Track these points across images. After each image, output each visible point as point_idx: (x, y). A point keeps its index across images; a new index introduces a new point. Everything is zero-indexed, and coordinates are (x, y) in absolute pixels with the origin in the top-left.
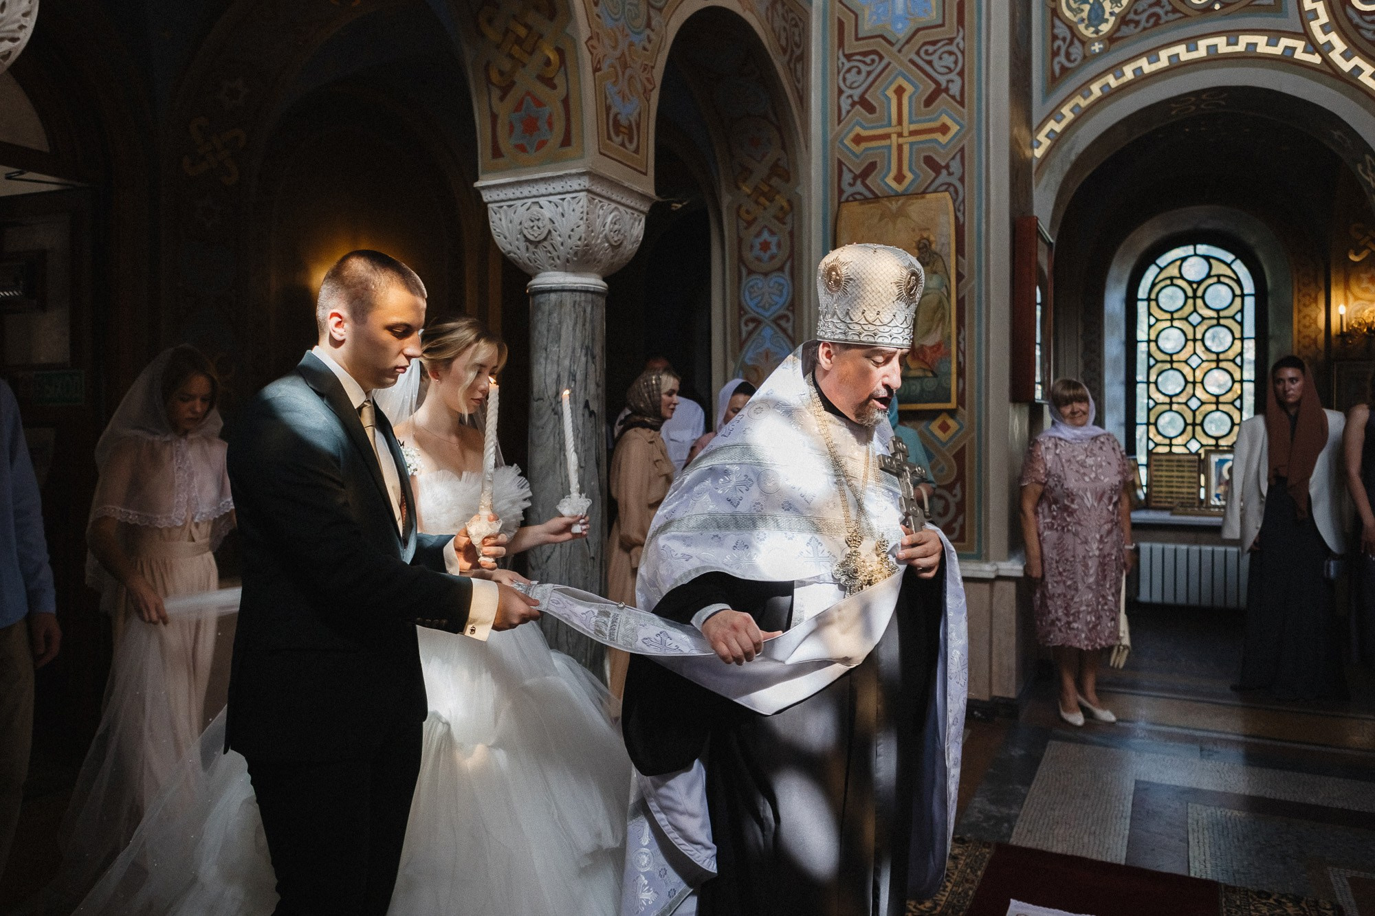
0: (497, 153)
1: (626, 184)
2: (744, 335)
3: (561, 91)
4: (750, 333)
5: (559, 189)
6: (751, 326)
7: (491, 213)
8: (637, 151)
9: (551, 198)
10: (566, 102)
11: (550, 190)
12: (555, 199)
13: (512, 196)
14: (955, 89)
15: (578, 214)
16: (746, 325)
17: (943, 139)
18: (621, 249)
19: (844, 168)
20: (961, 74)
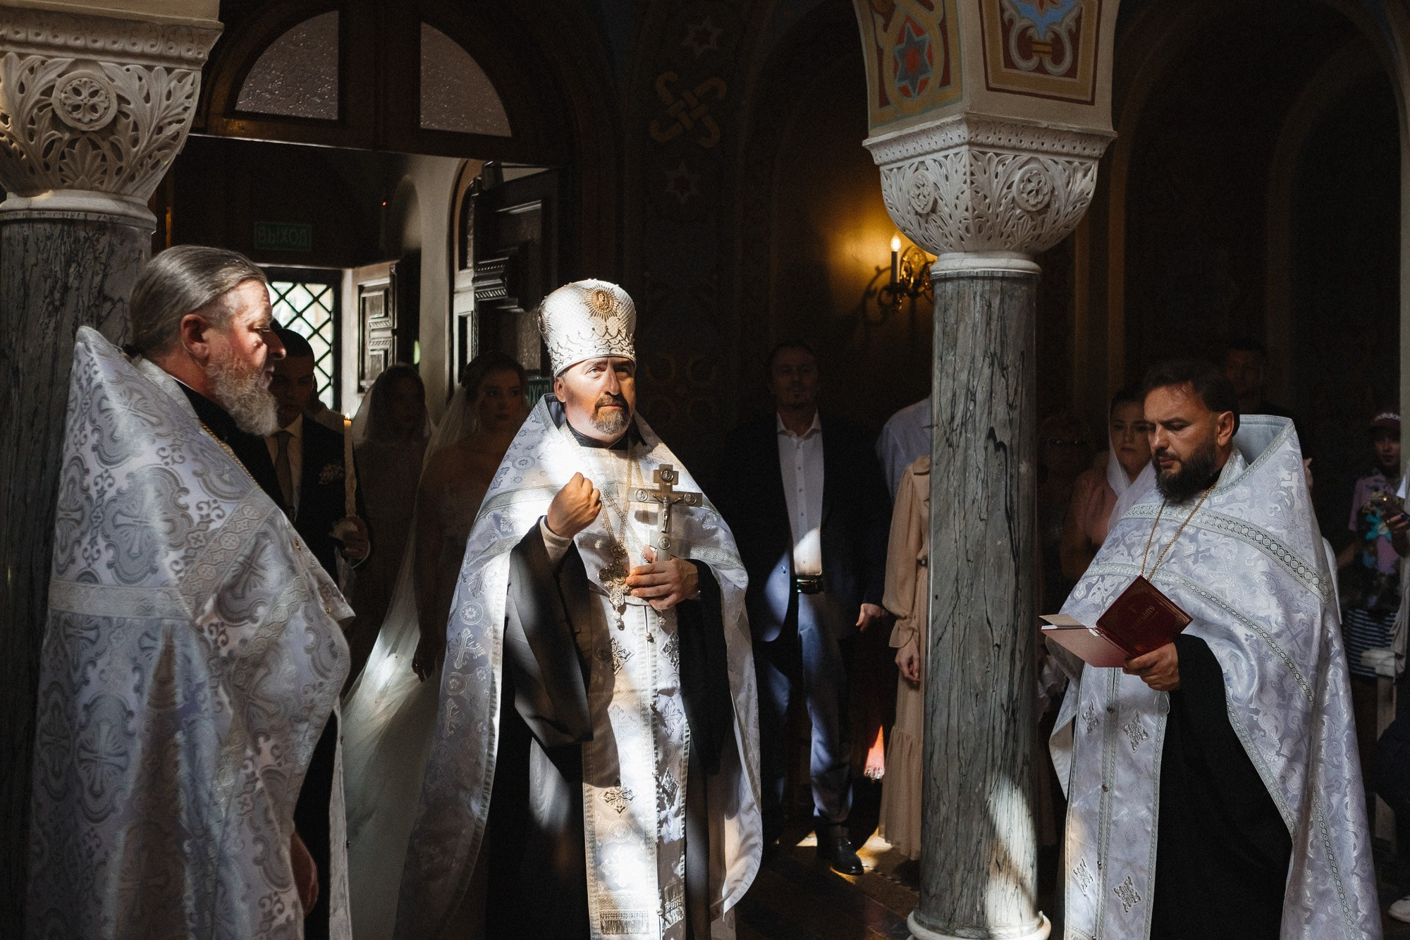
0: (884, 101)
1: (1044, 124)
3: (938, 12)
5: (941, 144)
7: (883, 178)
8: (1072, 72)
9: (935, 156)
10: (943, 26)
11: (935, 145)
12: (939, 156)
13: (898, 155)
15: (961, 177)
18: (1050, 215)
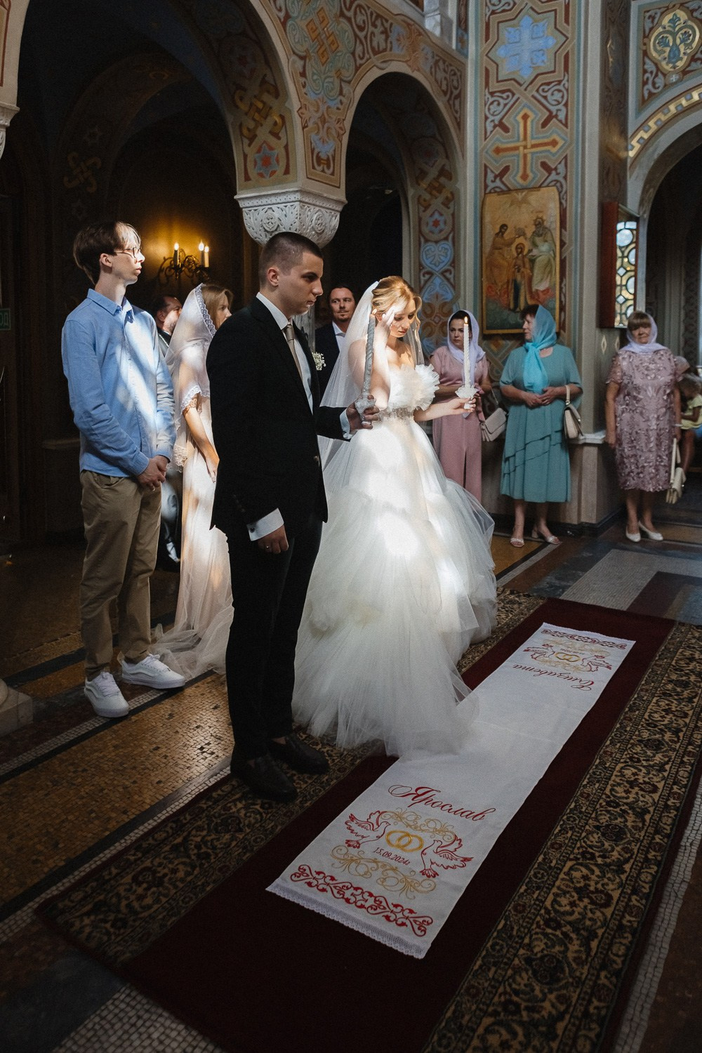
0: (247, 178)
1: (325, 195)
2: (422, 282)
3: (283, 141)
4: (426, 282)
5: (283, 200)
6: (427, 276)
7: (244, 214)
8: (333, 174)
9: (279, 205)
10: (286, 147)
11: (278, 201)
12: (282, 206)
13: (256, 204)
14: (562, 116)
15: (294, 216)
16: (424, 276)
17: (554, 150)
18: (323, 235)
19: (489, 171)
20: (566, 105)
